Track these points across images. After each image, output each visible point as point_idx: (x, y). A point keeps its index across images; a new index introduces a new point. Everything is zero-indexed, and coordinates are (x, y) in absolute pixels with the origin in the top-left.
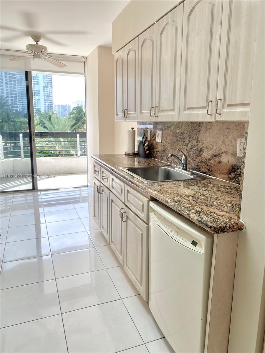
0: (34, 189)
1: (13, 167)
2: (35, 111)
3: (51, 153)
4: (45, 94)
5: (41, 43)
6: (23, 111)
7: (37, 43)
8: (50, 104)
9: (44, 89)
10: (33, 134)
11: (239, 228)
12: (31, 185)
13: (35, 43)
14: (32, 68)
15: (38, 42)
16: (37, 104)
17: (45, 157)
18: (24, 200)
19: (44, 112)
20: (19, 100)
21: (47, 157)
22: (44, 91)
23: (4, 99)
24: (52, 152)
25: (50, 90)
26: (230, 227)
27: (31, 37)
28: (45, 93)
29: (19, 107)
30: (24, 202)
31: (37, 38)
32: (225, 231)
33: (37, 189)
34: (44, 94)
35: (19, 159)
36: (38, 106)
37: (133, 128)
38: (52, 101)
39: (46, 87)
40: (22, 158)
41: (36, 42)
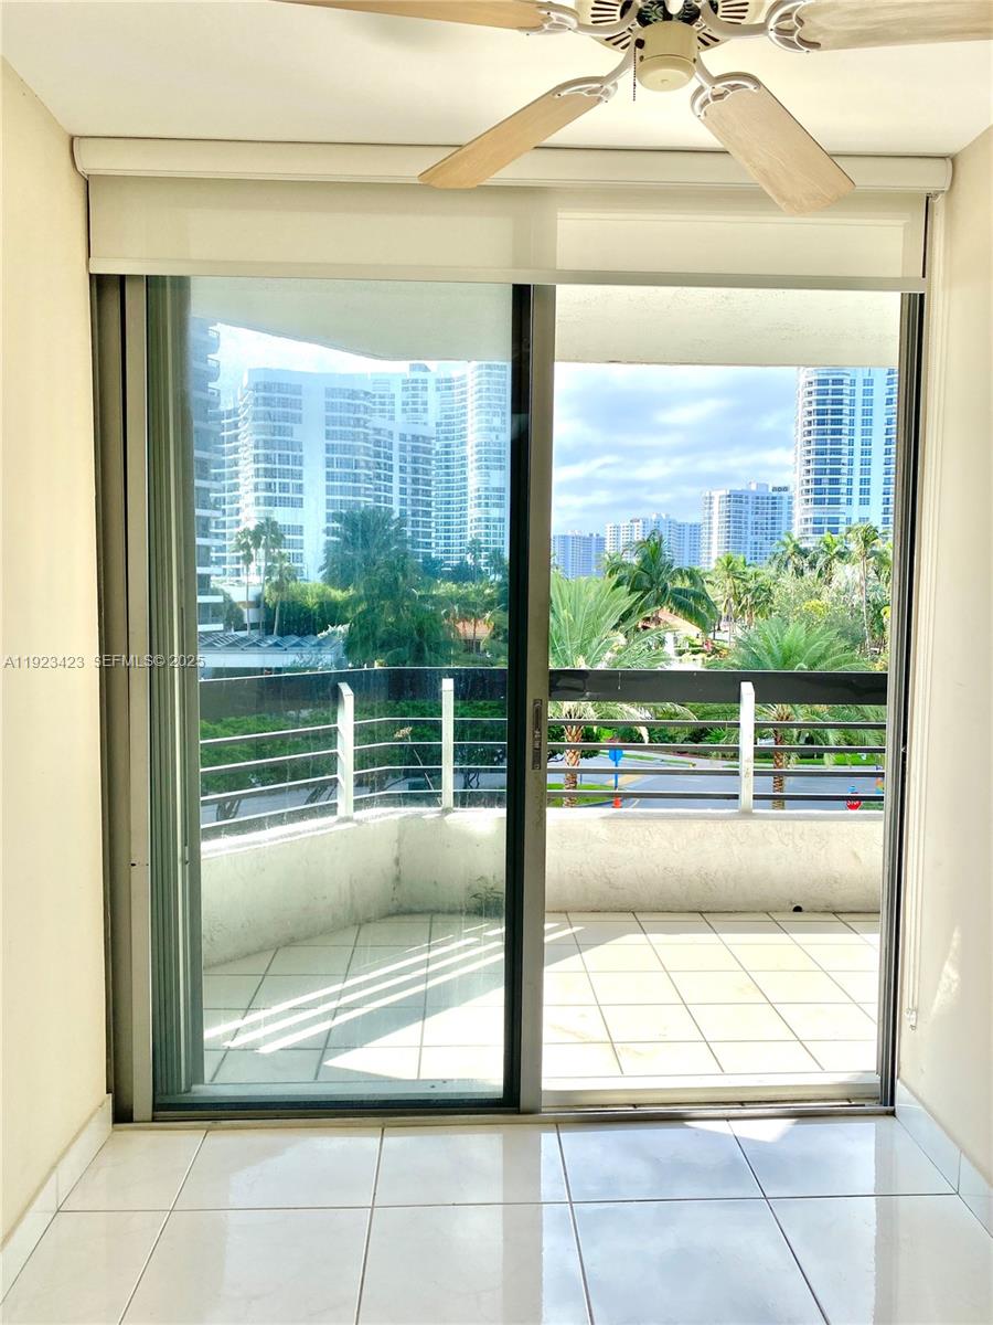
35: (429, 812)
40: (446, 809)
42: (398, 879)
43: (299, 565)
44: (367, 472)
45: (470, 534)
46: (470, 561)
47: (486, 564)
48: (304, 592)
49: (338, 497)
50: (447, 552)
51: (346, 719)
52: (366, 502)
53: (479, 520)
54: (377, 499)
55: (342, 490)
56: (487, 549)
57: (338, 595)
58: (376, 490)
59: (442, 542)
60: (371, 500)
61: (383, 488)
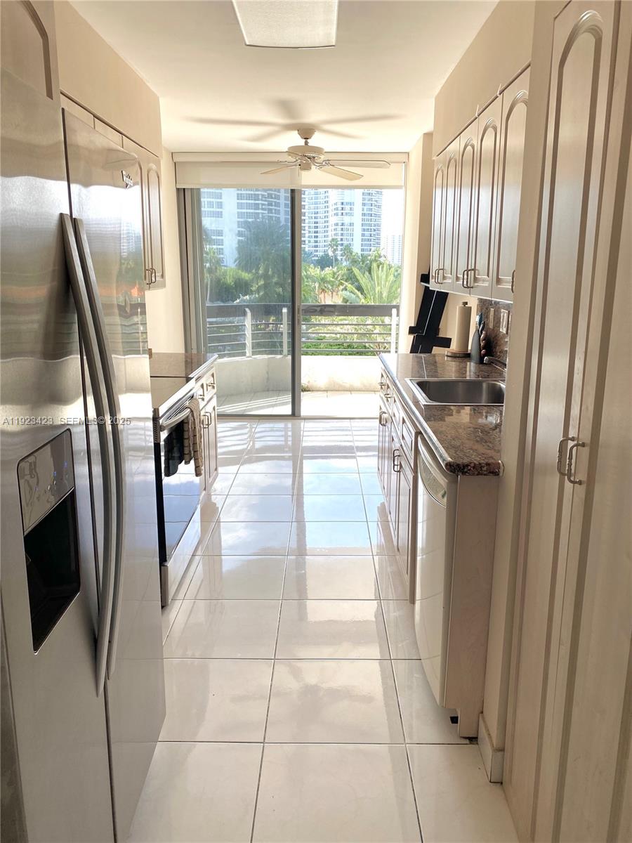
0: (295, 414)
1: (268, 373)
2: (342, 250)
3: (365, 346)
4: (365, 212)
5: (315, 141)
6: (317, 251)
7: (306, 143)
8: (374, 235)
9: (364, 199)
10: (299, 309)
11: (492, 470)
12: (289, 407)
13: (302, 142)
14: (303, 183)
15: (308, 140)
16: (347, 235)
17: (350, 354)
18: (282, 436)
19: (360, 253)
20: (309, 227)
21: (355, 355)
22: (364, 204)
23: (280, 227)
24: (367, 345)
25: (376, 201)
26: (474, 468)
27: (297, 132)
28: (365, 208)
29: (309, 242)
30: (283, 443)
31: (306, 132)
32: (466, 472)
33: (300, 416)
34: (363, 210)
35: (279, 357)
36: (347, 240)
37: (466, 303)
38: (379, 225)
39: (369, 194)
40: (285, 356)
41: (304, 140)
42: (268, 379)
43: (222, 256)
44: (263, 193)
45: (331, 234)
46: (331, 253)
47: (342, 255)
48: (225, 274)
49: (245, 211)
50: (316, 246)
51: (248, 322)
52: (262, 213)
53: (337, 224)
54: (270, 211)
55: (249, 206)
56: (342, 245)
57: (246, 276)
58: (268, 205)
59: (313, 240)
60: (266, 212)
61: (273, 204)
